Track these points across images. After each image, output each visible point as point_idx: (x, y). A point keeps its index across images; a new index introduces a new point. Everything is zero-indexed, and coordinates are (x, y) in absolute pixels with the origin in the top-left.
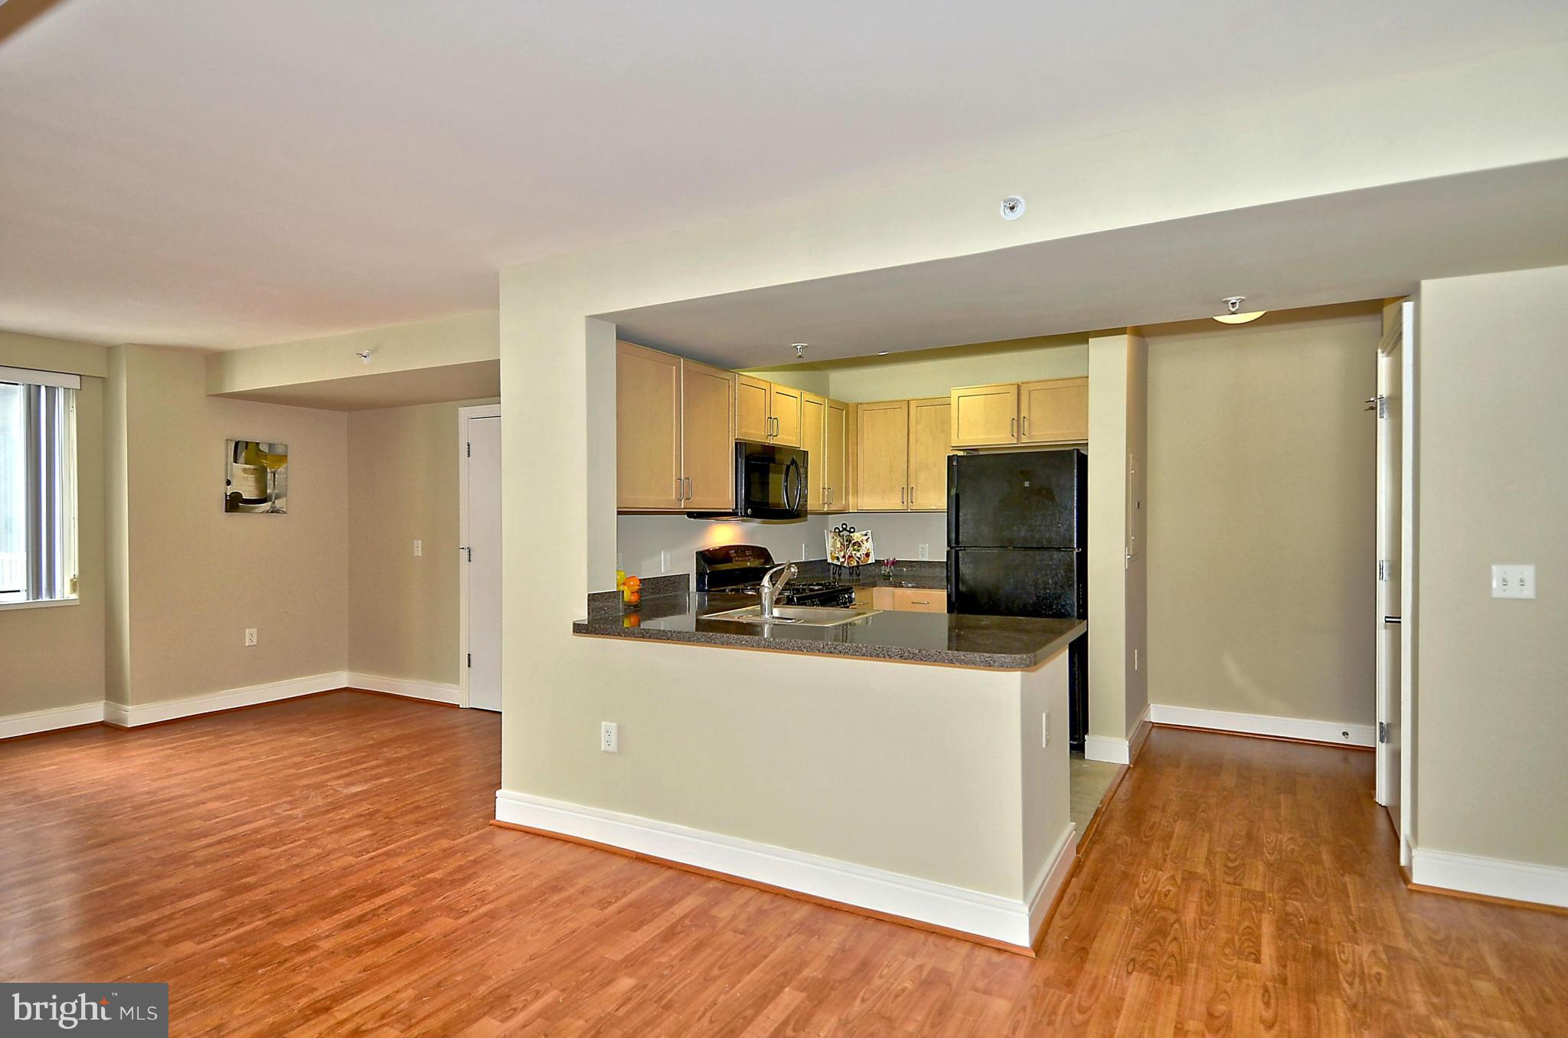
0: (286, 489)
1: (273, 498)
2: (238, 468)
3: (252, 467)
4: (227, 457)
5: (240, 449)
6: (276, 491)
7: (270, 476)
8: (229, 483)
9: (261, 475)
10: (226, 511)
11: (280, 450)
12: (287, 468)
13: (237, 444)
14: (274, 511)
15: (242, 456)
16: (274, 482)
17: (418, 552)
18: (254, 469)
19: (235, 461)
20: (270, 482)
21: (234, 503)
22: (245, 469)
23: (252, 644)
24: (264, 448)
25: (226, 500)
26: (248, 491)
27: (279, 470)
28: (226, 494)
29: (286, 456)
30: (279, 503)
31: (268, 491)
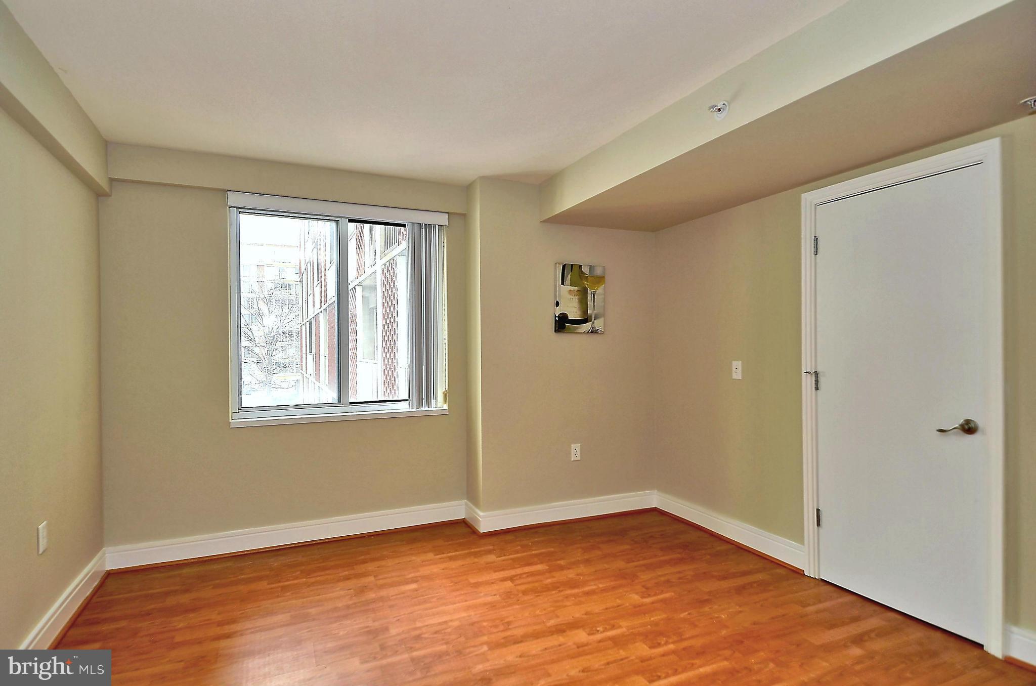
0: (604, 310)
1: (593, 319)
2: (567, 288)
3: (576, 288)
4: (555, 280)
5: (567, 269)
6: (595, 312)
7: (590, 297)
8: (557, 304)
9: (583, 295)
10: (555, 332)
11: (598, 271)
12: (604, 289)
13: (564, 266)
14: (593, 332)
15: (568, 279)
16: (594, 302)
17: (737, 374)
18: (578, 291)
19: (563, 284)
20: (590, 303)
21: (562, 323)
22: (570, 290)
23: (576, 459)
24: (585, 270)
25: (556, 320)
26: (573, 314)
27: (597, 291)
28: (555, 316)
29: (604, 277)
30: (599, 324)
31: (589, 312)
